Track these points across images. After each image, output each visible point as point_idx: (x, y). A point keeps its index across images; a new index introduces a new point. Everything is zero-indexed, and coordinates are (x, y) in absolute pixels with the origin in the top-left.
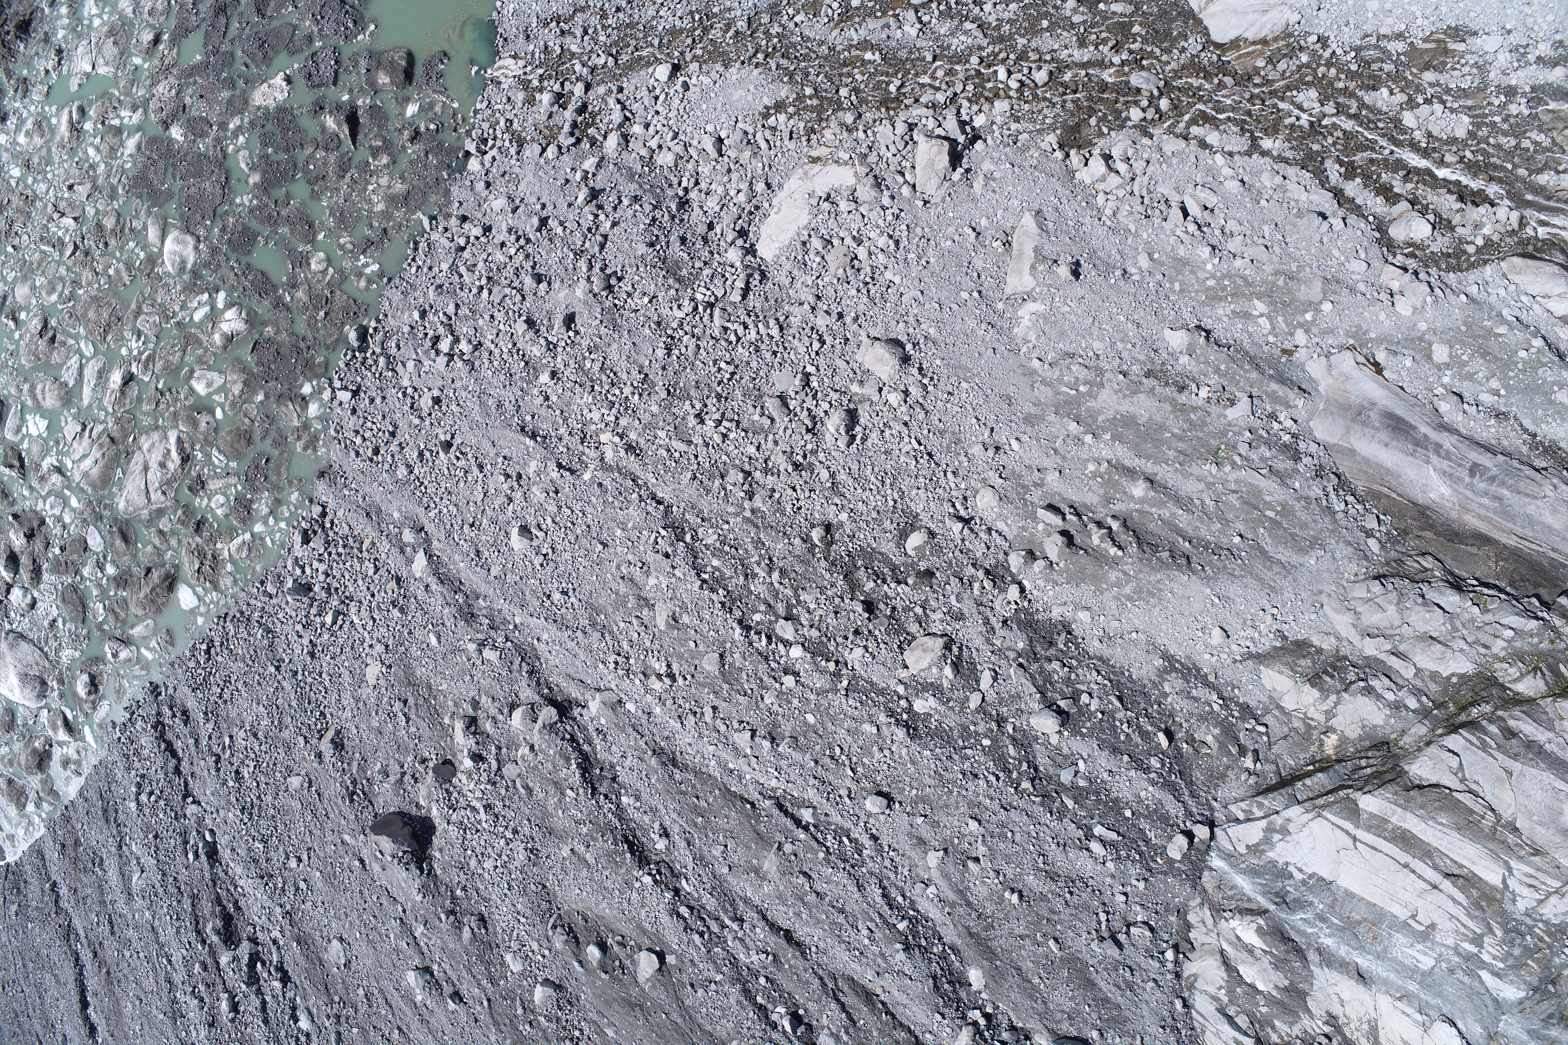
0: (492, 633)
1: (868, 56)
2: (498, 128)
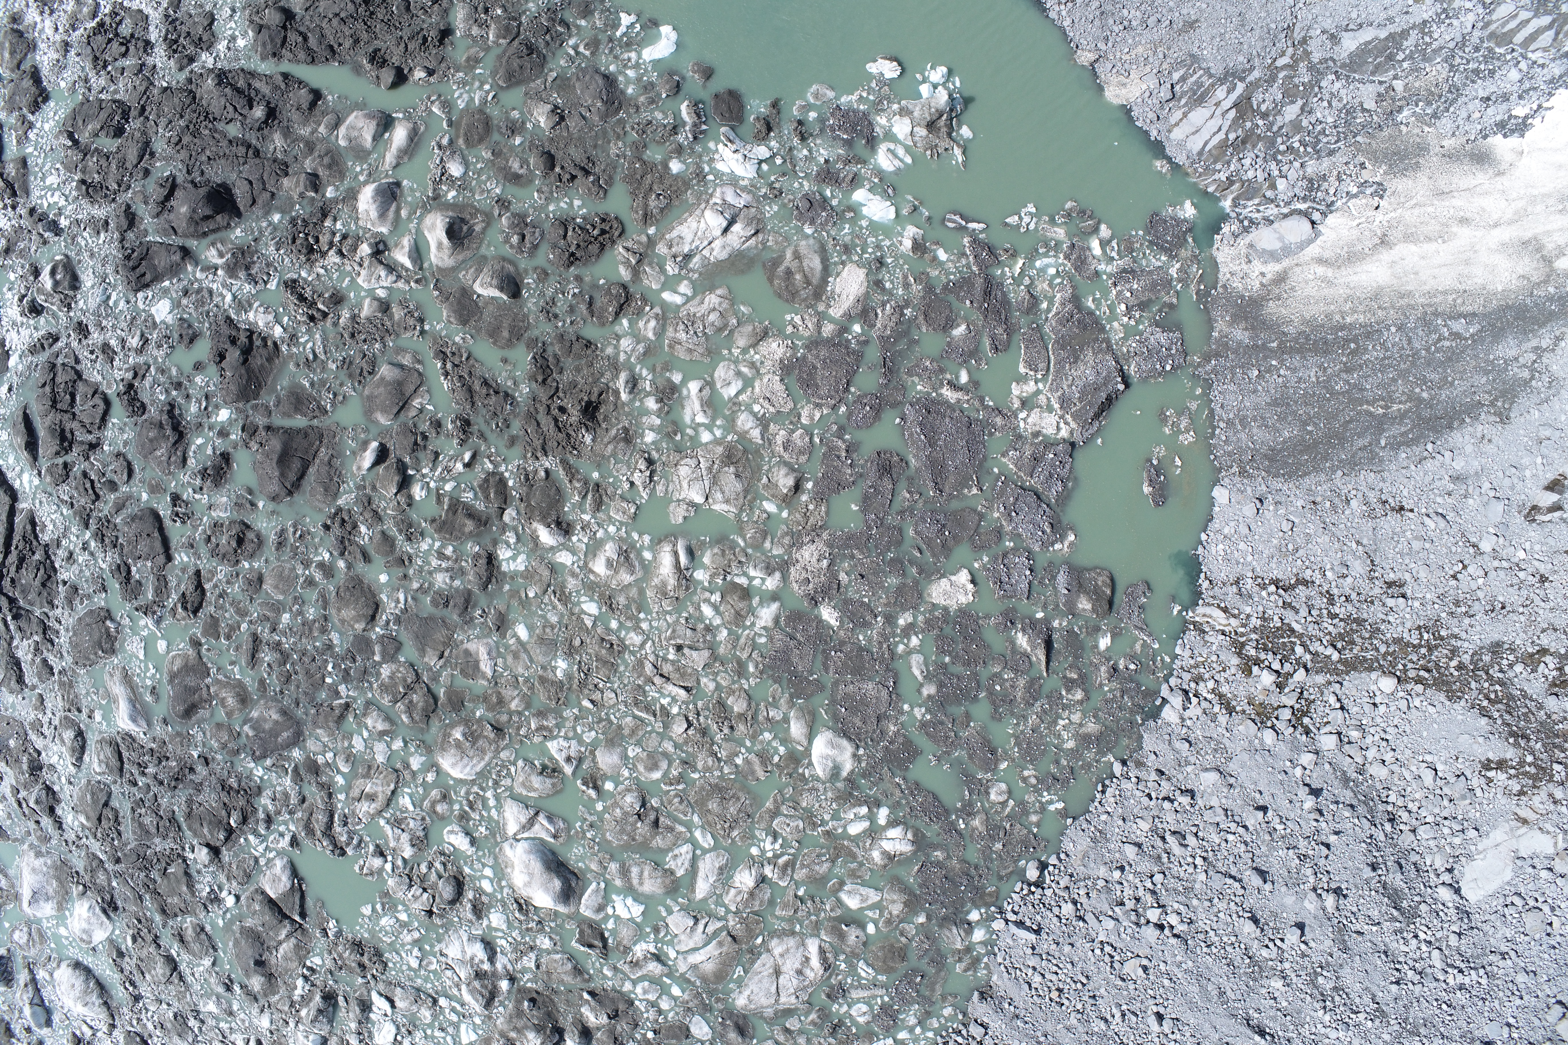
2: (1202, 684)
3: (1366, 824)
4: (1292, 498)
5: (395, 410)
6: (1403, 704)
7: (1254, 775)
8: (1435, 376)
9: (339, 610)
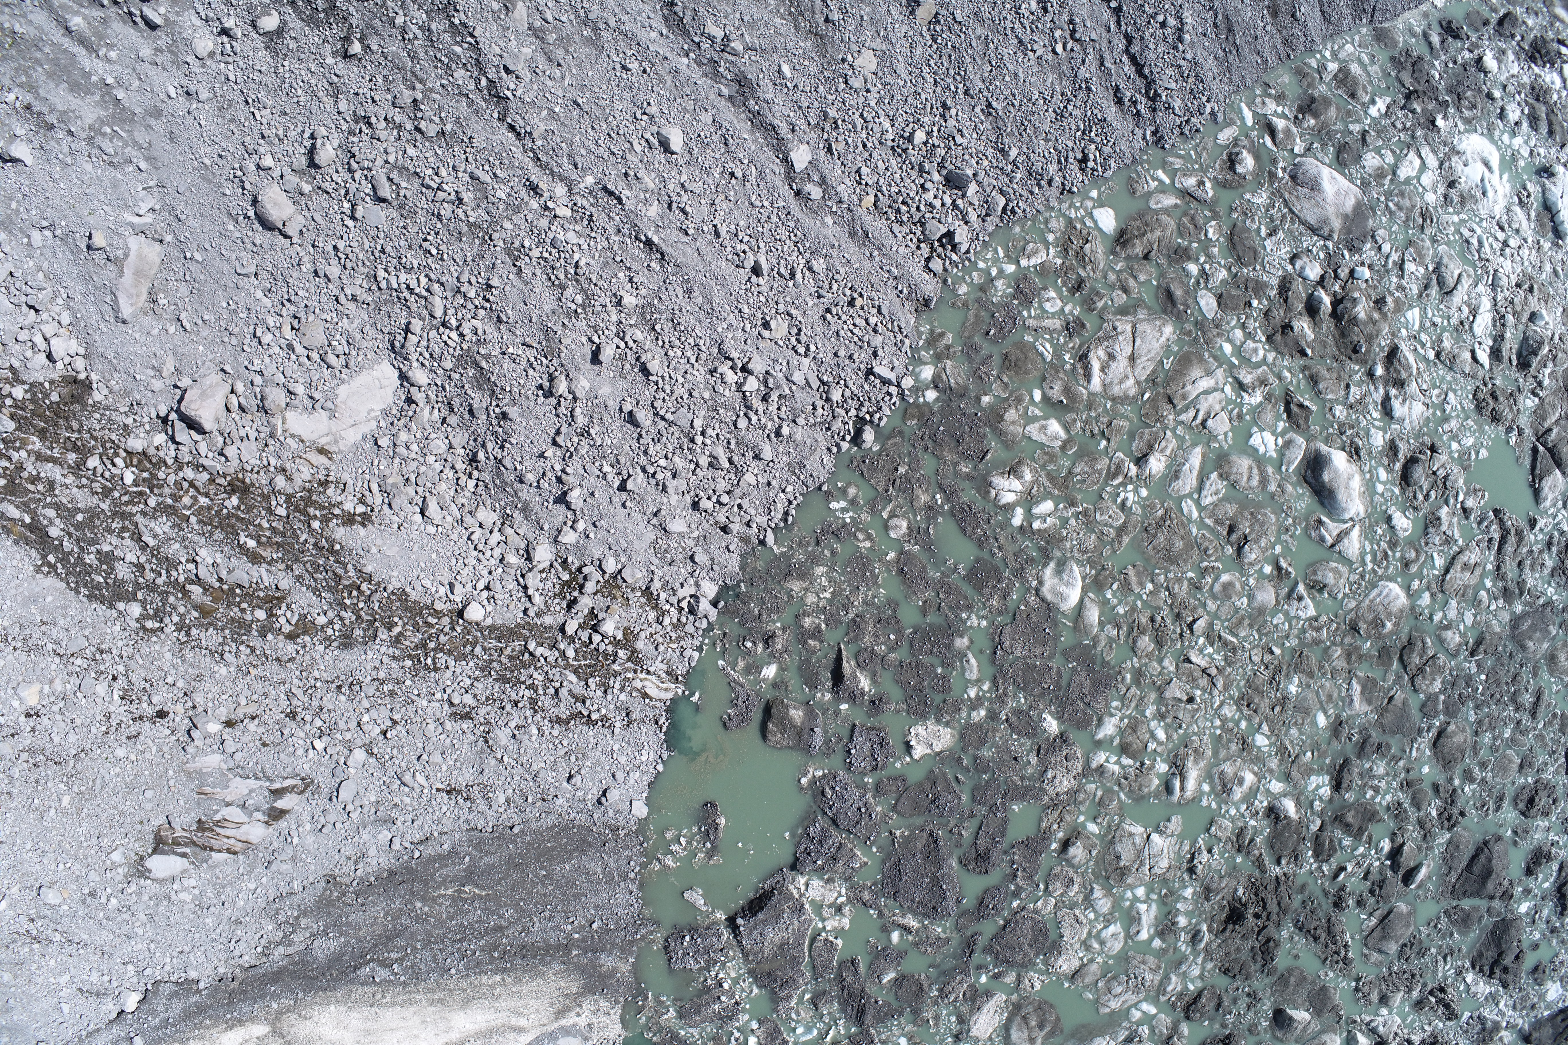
0: (716, 57)
1: (251, 544)
2: (675, 621)
3: (507, 462)
4: (566, 805)
5: (1392, 916)
6: (458, 589)
7: (630, 527)
8: (405, 921)
9: (1465, 741)
